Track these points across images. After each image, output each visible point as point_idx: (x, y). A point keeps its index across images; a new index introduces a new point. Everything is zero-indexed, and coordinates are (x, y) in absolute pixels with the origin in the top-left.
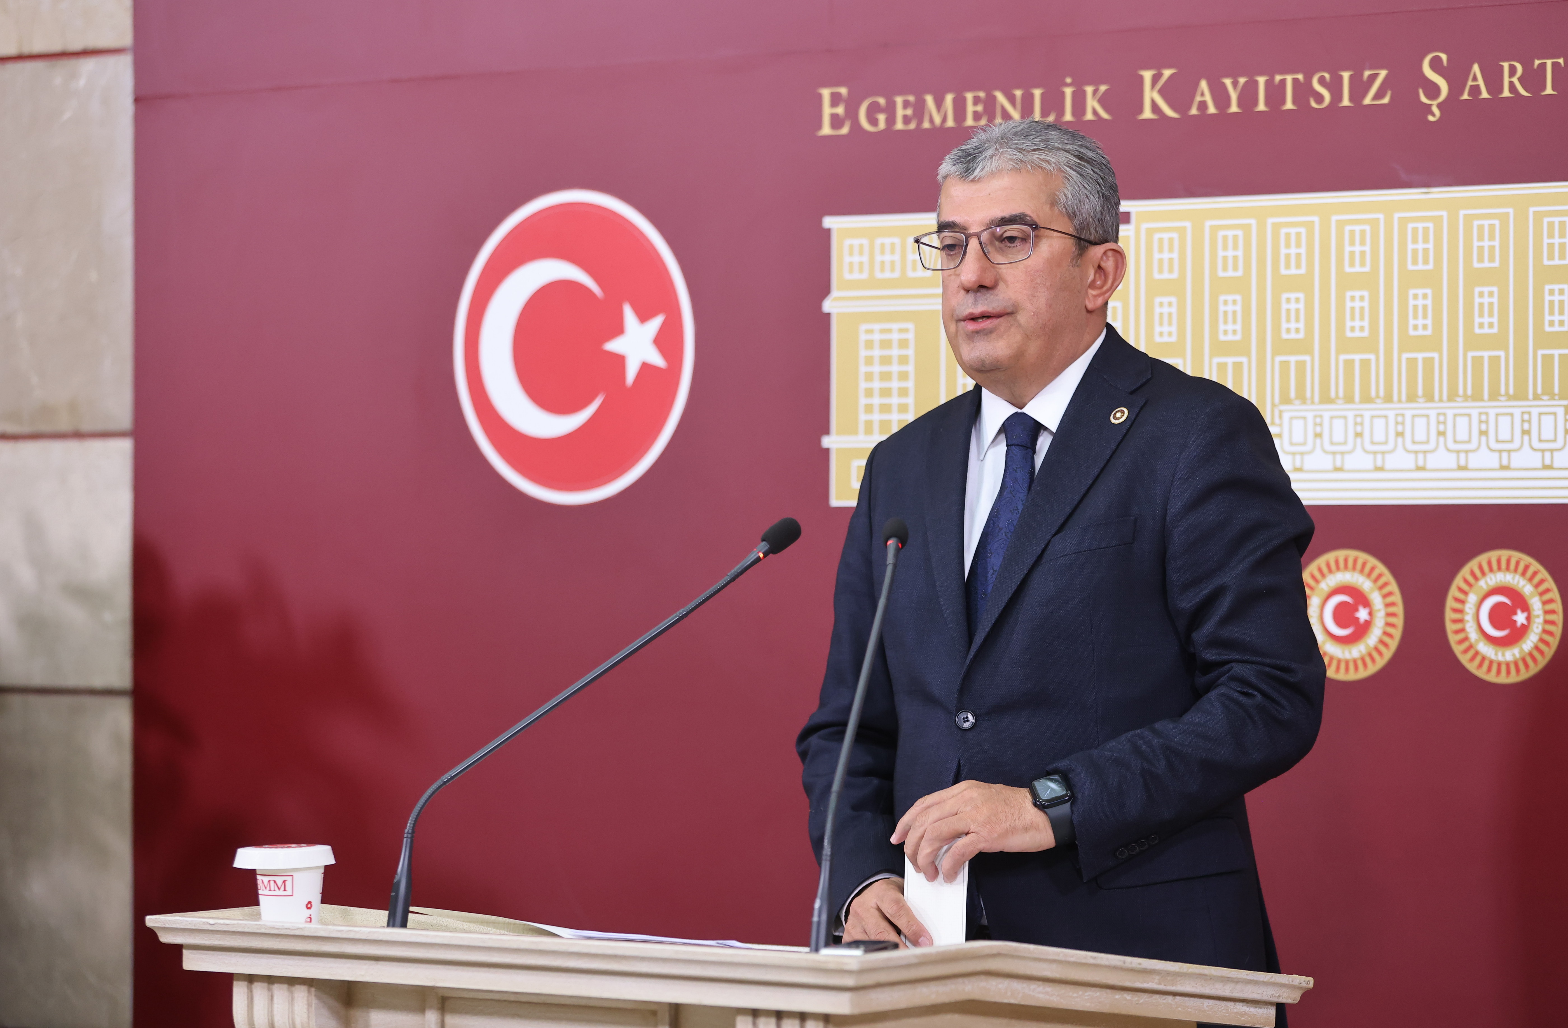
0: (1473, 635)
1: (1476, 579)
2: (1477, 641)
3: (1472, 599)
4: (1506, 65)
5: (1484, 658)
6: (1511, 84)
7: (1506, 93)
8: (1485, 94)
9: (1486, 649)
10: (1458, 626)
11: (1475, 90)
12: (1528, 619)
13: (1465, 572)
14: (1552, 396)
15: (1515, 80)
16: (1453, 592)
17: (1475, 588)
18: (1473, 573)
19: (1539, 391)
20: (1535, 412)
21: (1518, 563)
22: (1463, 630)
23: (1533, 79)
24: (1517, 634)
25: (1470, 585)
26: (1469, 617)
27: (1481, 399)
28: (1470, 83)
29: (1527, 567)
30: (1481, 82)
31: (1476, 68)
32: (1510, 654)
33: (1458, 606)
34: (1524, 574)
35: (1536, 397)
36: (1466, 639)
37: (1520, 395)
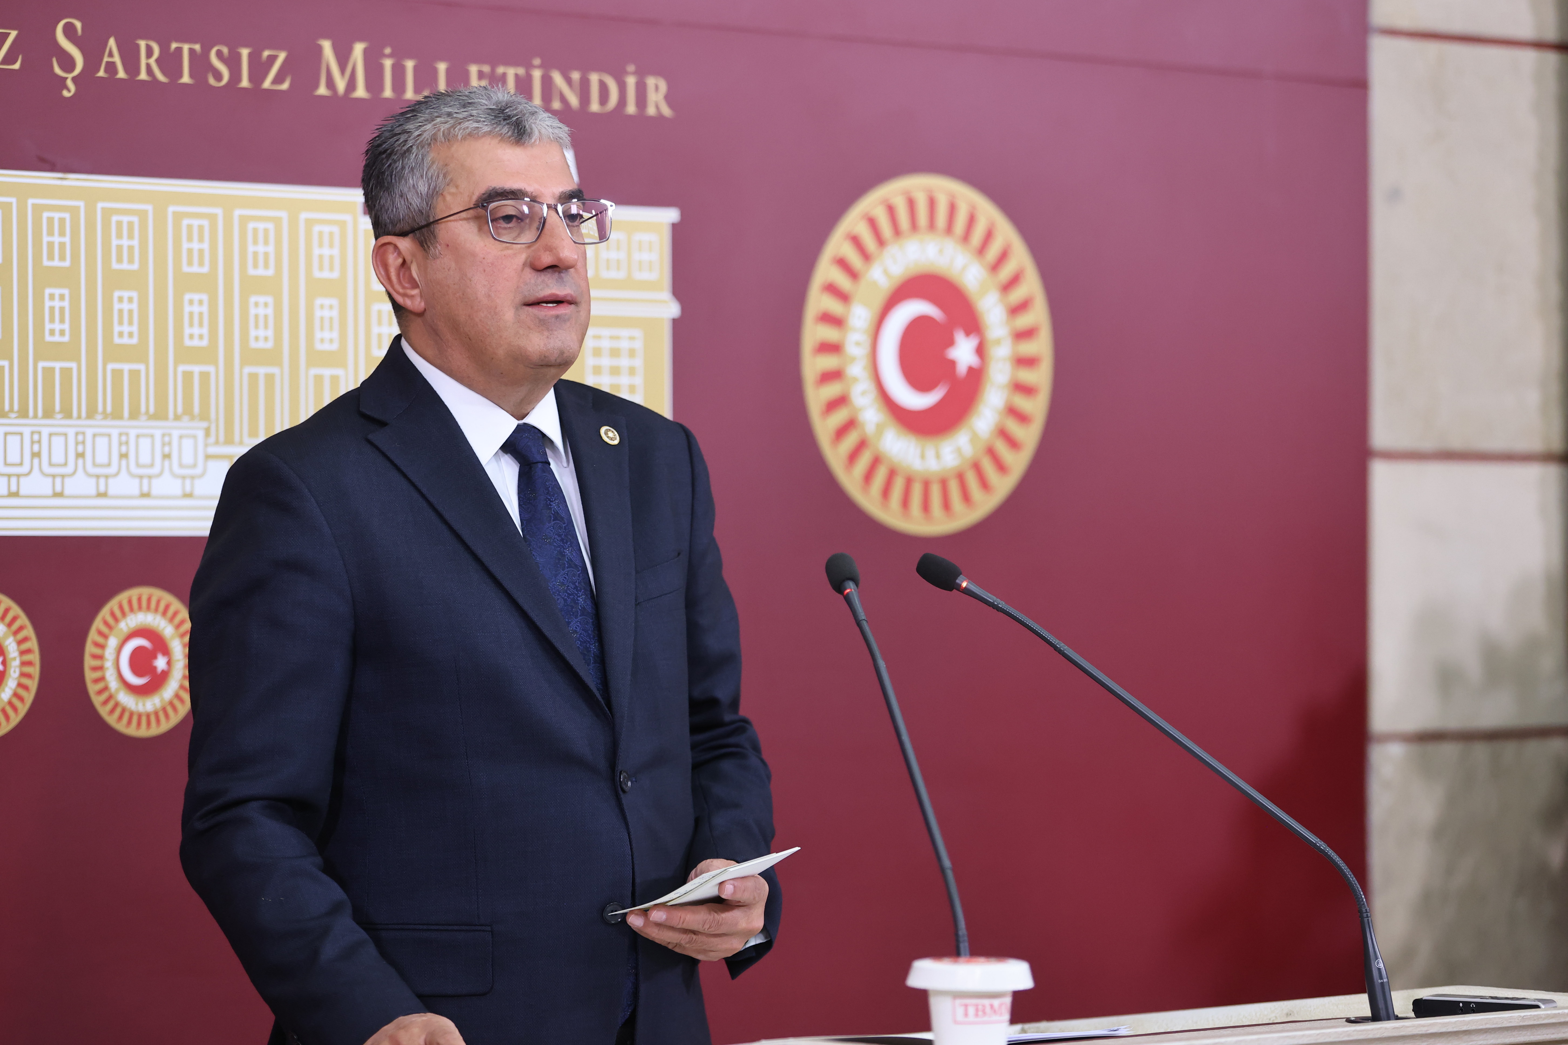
0: (113, 683)
1: (116, 620)
2: (117, 691)
3: (113, 642)
4: (142, 44)
5: (124, 710)
6: (148, 66)
7: (143, 76)
8: (121, 74)
9: (126, 699)
10: (97, 675)
11: (111, 67)
12: (169, 663)
13: (105, 612)
14: (192, 418)
15: (152, 61)
16: (93, 635)
17: (115, 631)
18: (113, 614)
19: (180, 410)
20: (175, 434)
21: (158, 602)
22: (103, 679)
23: (171, 63)
24: (157, 681)
25: (110, 627)
26: (109, 664)
27: (120, 417)
28: (106, 59)
29: (167, 607)
30: (117, 59)
31: (112, 42)
32: (151, 704)
33: (97, 651)
34: (164, 613)
35: (177, 418)
36: (106, 688)
37: (160, 415)
